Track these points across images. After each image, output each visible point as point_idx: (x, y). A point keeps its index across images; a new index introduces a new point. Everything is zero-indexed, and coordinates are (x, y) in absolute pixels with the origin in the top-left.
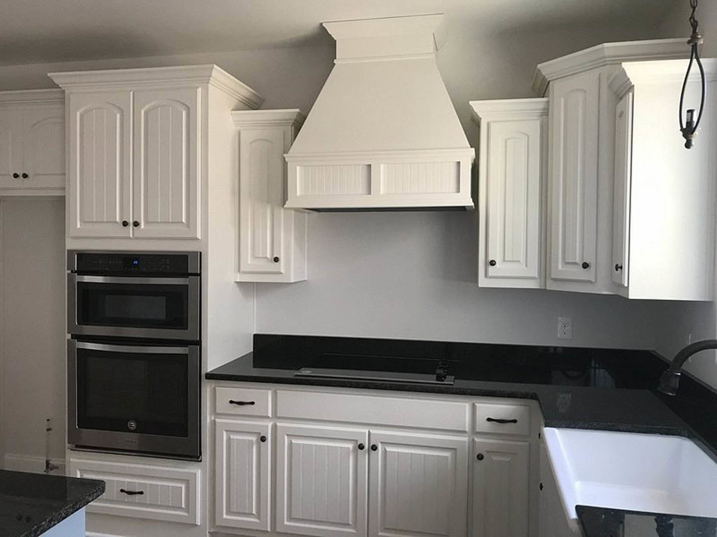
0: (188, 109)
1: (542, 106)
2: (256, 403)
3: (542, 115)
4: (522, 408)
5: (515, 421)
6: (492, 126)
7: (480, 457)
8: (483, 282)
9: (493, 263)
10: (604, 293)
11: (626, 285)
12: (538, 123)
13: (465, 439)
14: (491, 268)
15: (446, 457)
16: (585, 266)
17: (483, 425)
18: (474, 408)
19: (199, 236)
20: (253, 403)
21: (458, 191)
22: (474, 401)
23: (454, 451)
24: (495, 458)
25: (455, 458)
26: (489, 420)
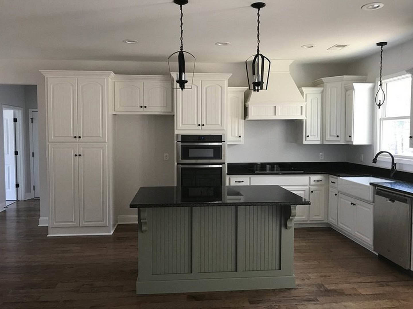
0: (221, 87)
1: (322, 90)
2: (244, 182)
3: (321, 92)
4: (323, 177)
5: (321, 181)
6: (308, 95)
7: (312, 192)
8: (305, 142)
9: (308, 136)
10: (343, 144)
11: (352, 141)
12: (320, 95)
13: (308, 187)
14: (307, 138)
15: (302, 193)
16: (338, 136)
17: (312, 183)
18: (310, 178)
19: (225, 129)
20: (243, 182)
21: (302, 115)
22: (310, 176)
23: (304, 191)
24: (316, 192)
25: (305, 193)
26: (314, 181)
